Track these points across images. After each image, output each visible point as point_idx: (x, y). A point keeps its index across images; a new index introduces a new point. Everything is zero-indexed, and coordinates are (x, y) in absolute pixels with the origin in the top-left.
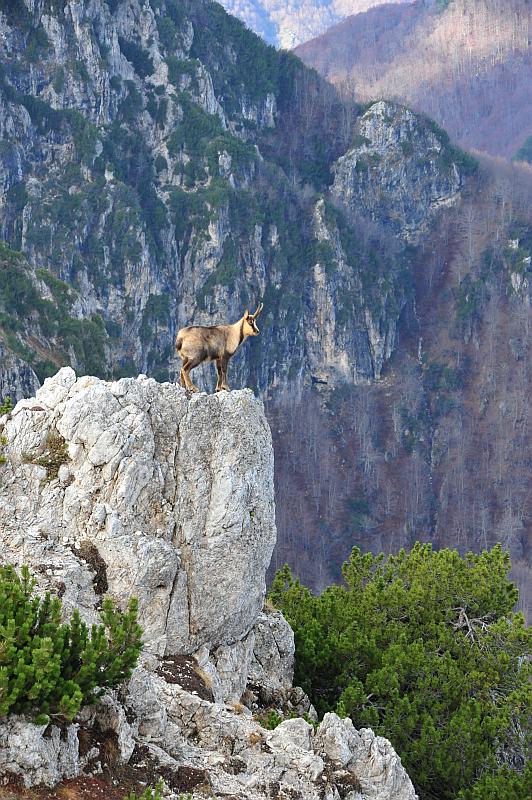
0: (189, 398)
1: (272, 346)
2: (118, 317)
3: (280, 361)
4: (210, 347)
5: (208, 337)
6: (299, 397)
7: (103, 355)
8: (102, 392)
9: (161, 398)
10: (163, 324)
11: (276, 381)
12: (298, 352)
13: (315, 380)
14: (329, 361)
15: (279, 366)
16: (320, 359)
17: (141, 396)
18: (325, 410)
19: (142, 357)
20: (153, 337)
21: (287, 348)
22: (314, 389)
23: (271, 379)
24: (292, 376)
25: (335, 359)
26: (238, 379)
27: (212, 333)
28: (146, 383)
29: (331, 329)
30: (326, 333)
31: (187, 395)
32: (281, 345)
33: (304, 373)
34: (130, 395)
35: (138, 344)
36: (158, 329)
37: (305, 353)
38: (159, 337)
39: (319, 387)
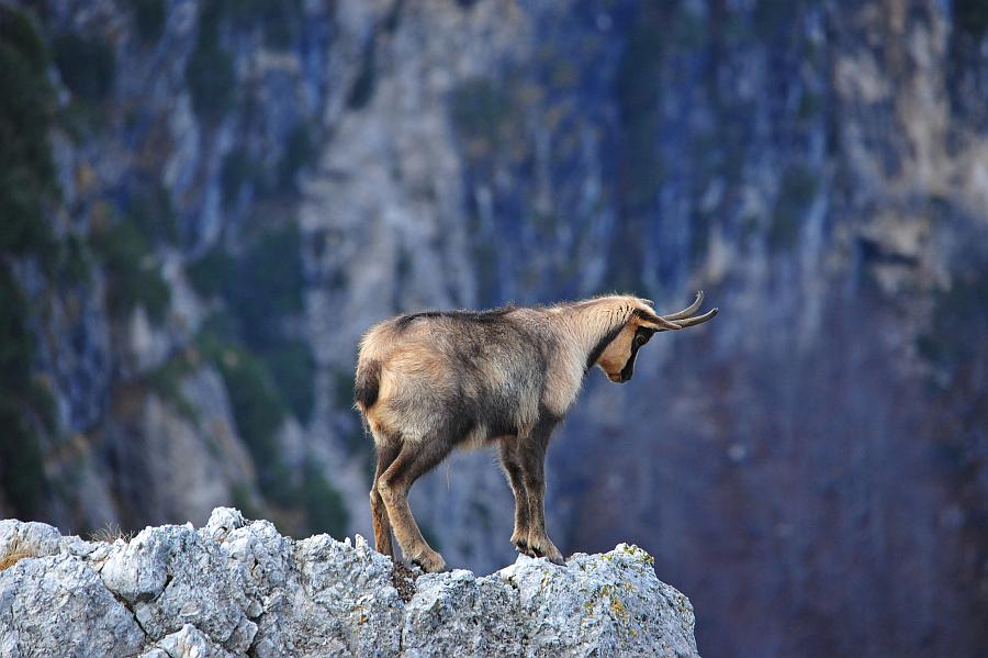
0: (406, 594)
1: (702, 120)
2: (102, 20)
3: (733, 178)
4: (483, 391)
5: (477, 351)
6: (811, 319)
7: (44, 171)
8: (69, 582)
9: (298, 598)
10: (279, 41)
11: (720, 257)
12: (802, 142)
13: (871, 252)
14: (927, 174)
15: (731, 200)
16: (892, 168)
17: (223, 595)
18: (910, 367)
19: (200, 177)
20: (239, 95)
21: (763, 126)
22: (869, 286)
23: (698, 249)
24: (781, 237)
25: (948, 167)
26: (573, 252)
27: (493, 337)
28: (239, 541)
29: (931, 51)
30: (911, 66)
31: (396, 582)
32: (734, 116)
33: (828, 226)
34: (178, 595)
35: (184, 121)
36: (259, 61)
37: (834, 146)
38: (264, 95)
39: (889, 277)
